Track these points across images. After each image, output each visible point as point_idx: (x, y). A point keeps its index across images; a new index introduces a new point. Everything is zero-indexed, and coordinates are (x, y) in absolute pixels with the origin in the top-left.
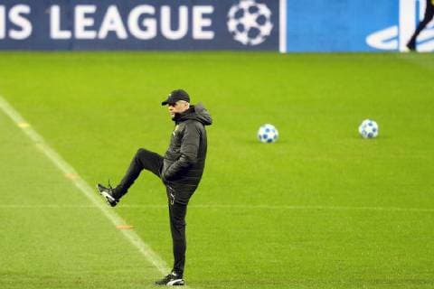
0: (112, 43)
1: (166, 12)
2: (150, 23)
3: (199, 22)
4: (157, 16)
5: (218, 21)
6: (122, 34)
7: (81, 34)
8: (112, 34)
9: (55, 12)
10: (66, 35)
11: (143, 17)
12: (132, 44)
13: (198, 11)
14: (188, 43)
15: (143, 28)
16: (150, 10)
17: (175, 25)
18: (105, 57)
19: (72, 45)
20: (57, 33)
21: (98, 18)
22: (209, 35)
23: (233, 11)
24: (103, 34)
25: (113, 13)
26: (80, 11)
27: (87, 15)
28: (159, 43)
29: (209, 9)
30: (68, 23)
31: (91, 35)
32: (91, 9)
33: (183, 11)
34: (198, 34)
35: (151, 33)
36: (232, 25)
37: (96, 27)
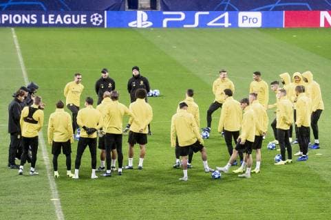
0: (59, 25)
1: (73, 16)
2: (69, 20)
3: (82, 19)
4: (71, 18)
5: (88, 19)
6: (62, 23)
7: (50, 22)
8: (59, 22)
9: (43, 16)
10: (46, 23)
11: (67, 18)
12: (64, 25)
13: (82, 16)
14: (80, 25)
15: (67, 21)
16: (69, 16)
17: (76, 20)
18: (56, 29)
19: (48, 25)
20: (44, 22)
21: (55, 18)
22: (85, 23)
23: (92, 16)
24: (56, 22)
25: (59, 17)
26: (50, 16)
27: (52, 17)
28: (72, 25)
29: (85, 16)
30: (47, 19)
31: (53, 23)
32: (53, 16)
33: (78, 16)
34: (82, 22)
35: (69, 22)
36: (92, 20)
37: (55, 21)
